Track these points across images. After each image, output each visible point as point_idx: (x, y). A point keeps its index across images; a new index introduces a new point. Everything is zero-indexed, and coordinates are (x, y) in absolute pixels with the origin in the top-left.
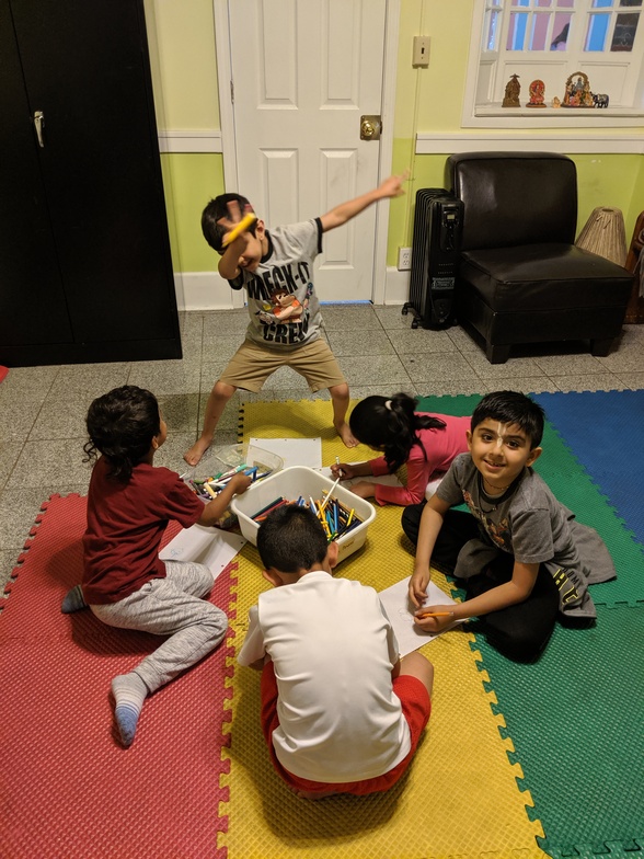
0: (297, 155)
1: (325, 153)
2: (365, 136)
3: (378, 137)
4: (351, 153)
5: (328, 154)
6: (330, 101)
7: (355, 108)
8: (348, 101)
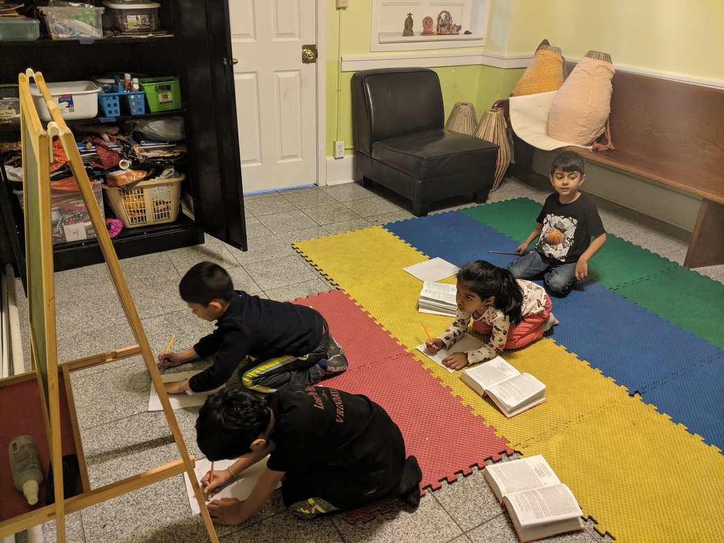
0: (257, 76)
1: (278, 74)
2: (306, 60)
3: (314, 61)
4: (296, 73)
5: (280, 75)
6: (279, 35)
7: (297, 39)
8: (292, 35)
